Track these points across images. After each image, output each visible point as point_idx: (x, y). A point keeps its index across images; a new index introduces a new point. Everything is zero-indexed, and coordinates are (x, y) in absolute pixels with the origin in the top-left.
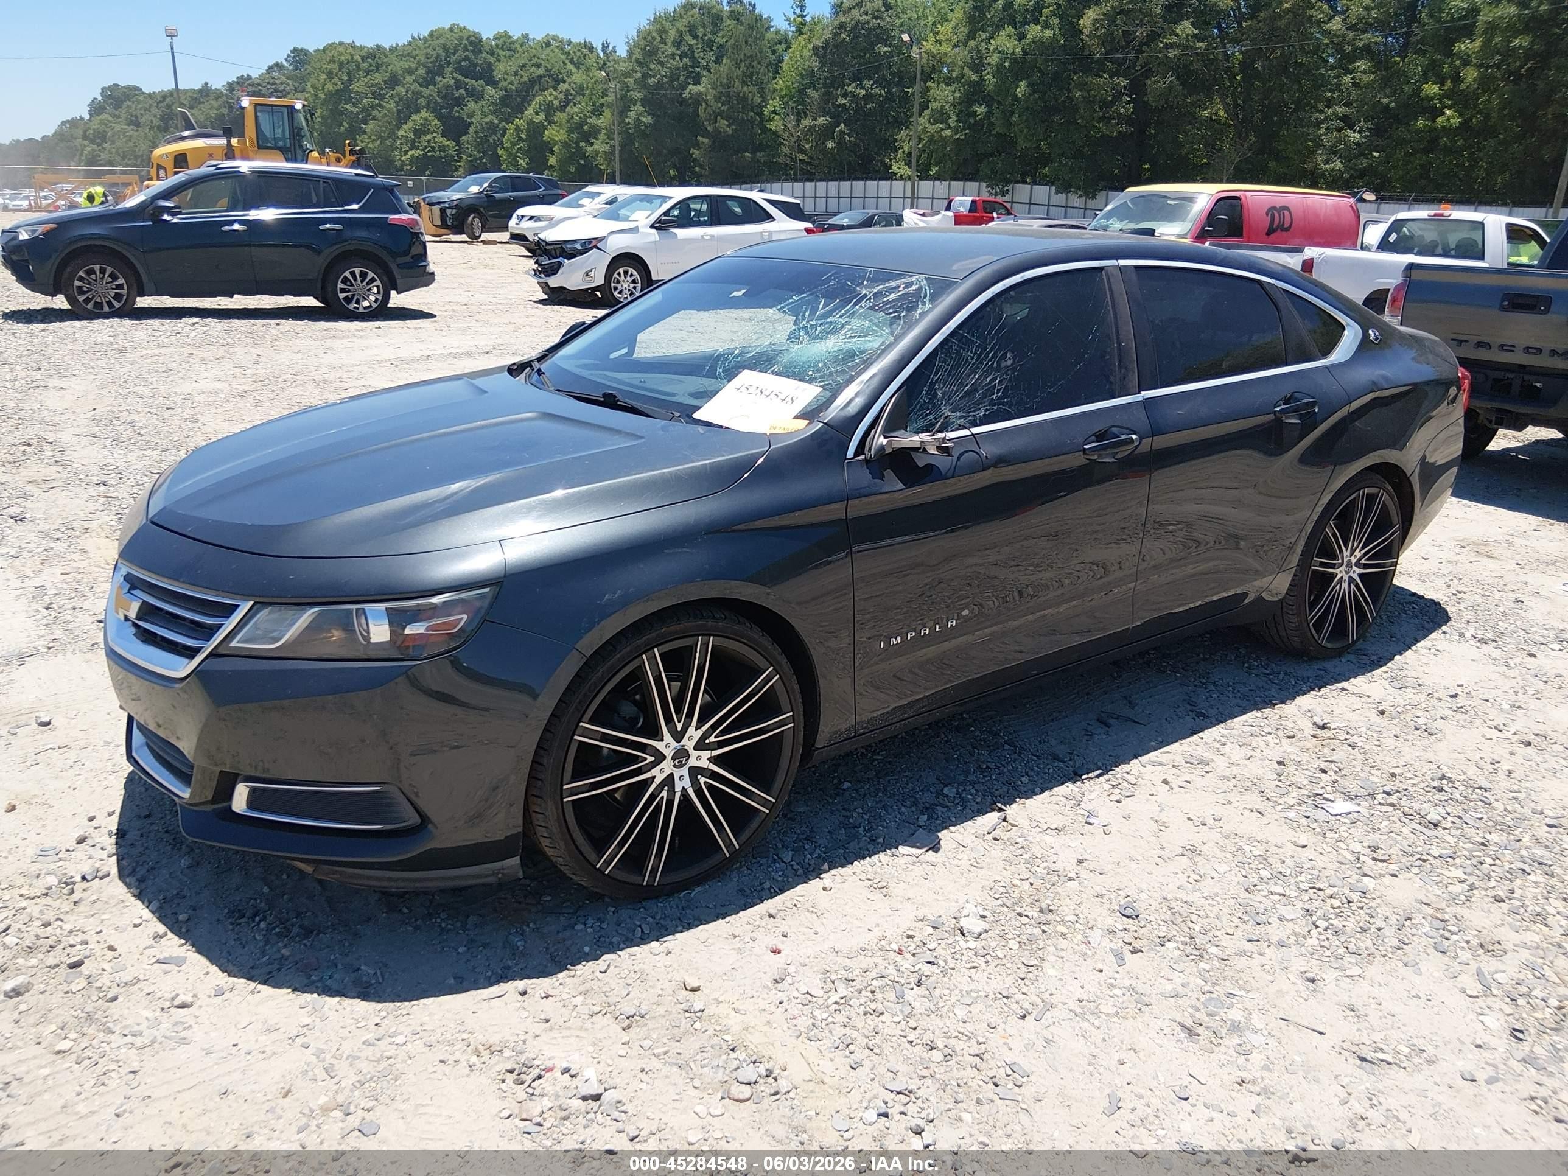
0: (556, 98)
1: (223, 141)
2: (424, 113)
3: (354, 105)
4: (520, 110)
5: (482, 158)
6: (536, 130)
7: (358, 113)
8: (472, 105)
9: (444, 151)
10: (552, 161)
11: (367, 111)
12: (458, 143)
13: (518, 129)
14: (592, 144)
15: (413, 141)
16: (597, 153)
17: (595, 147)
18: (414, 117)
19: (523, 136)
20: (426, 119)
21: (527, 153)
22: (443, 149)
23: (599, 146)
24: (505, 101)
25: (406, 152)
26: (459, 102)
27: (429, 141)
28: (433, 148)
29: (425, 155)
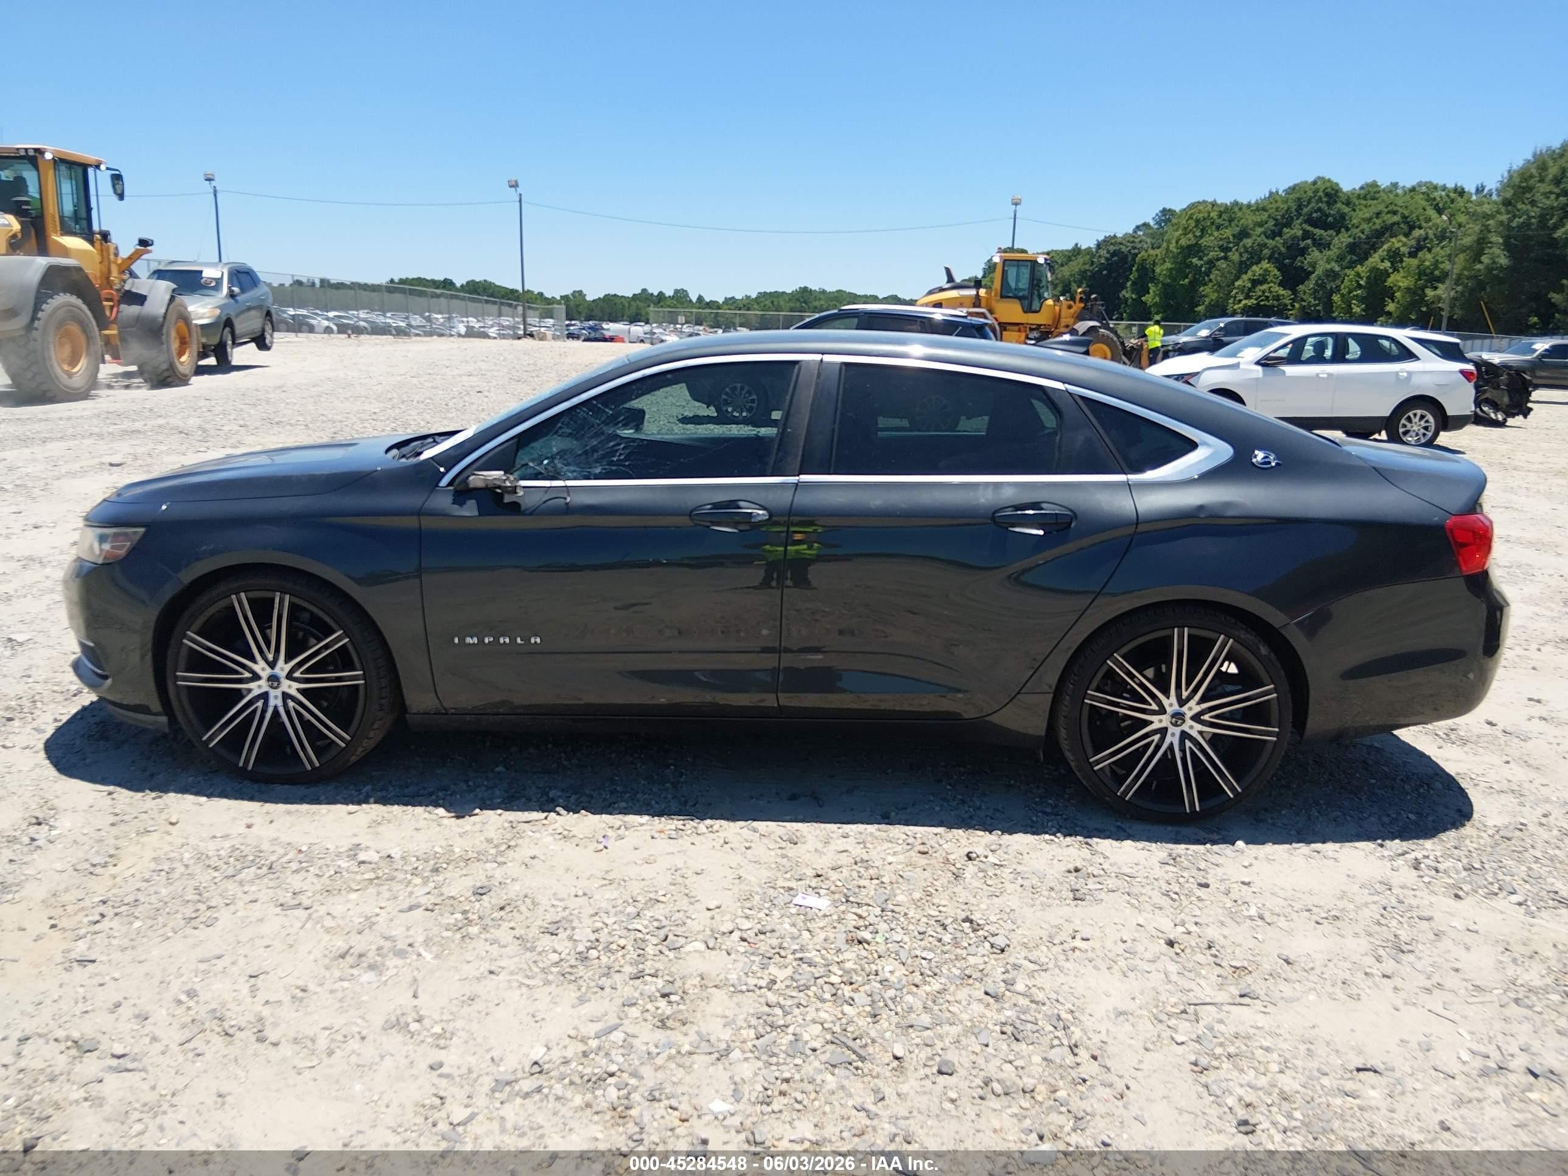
0: (1404, 245)
1: (973, 292)
2: (1265, 264)
3: (1201, 259)
4: (1366, 256)
5: (1317, 305)
6: (1378, 277)
7: (1202, 266)
8: (1315, 254)
9: (1278, 300)
10: (1391, 307)
11: (1211, 264)
12: (1294, 292)
13: (1358, 275)
14: (1436, 288)
15: (1250, 290)
16: (1439, 299)
17: (1439, 292)
18: (1254, 268)
19: (1362, 282)
20: (1266, 270)
21: (1361, 300)
22: (1277, 298)
23: (1443, 292)
24: (1352, 248)
25: (1240, 301)
26: (1303, 252)
27: (1264, 292)
28: (1267, 297)
29: (1258, 304)
